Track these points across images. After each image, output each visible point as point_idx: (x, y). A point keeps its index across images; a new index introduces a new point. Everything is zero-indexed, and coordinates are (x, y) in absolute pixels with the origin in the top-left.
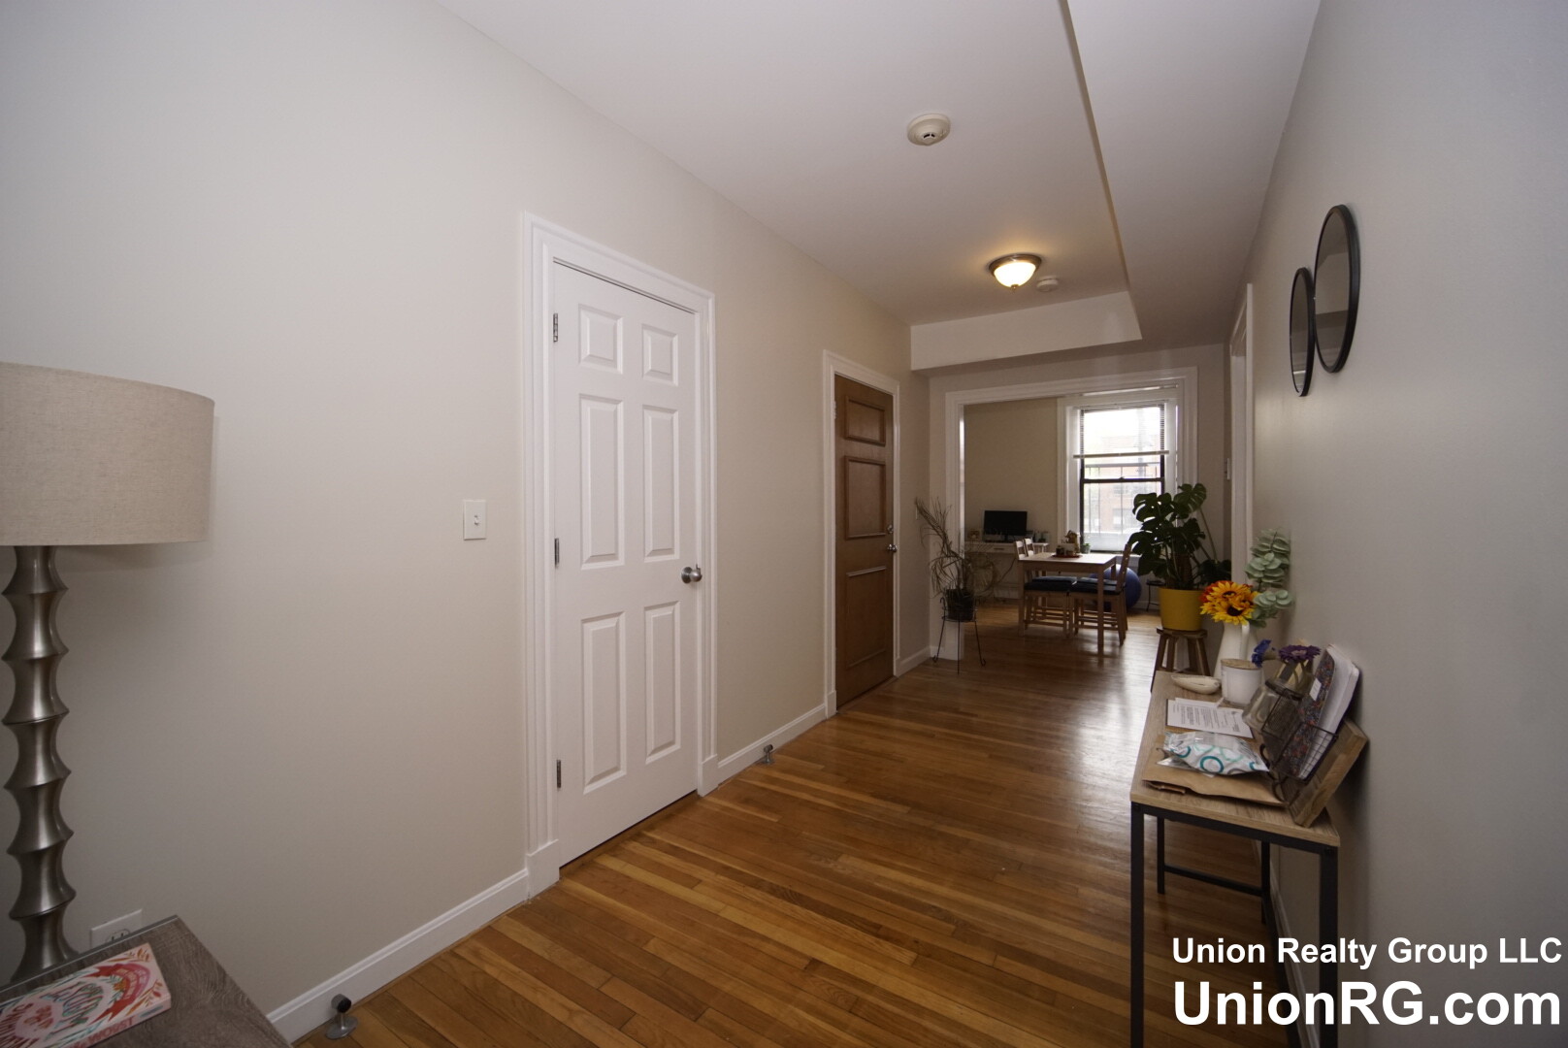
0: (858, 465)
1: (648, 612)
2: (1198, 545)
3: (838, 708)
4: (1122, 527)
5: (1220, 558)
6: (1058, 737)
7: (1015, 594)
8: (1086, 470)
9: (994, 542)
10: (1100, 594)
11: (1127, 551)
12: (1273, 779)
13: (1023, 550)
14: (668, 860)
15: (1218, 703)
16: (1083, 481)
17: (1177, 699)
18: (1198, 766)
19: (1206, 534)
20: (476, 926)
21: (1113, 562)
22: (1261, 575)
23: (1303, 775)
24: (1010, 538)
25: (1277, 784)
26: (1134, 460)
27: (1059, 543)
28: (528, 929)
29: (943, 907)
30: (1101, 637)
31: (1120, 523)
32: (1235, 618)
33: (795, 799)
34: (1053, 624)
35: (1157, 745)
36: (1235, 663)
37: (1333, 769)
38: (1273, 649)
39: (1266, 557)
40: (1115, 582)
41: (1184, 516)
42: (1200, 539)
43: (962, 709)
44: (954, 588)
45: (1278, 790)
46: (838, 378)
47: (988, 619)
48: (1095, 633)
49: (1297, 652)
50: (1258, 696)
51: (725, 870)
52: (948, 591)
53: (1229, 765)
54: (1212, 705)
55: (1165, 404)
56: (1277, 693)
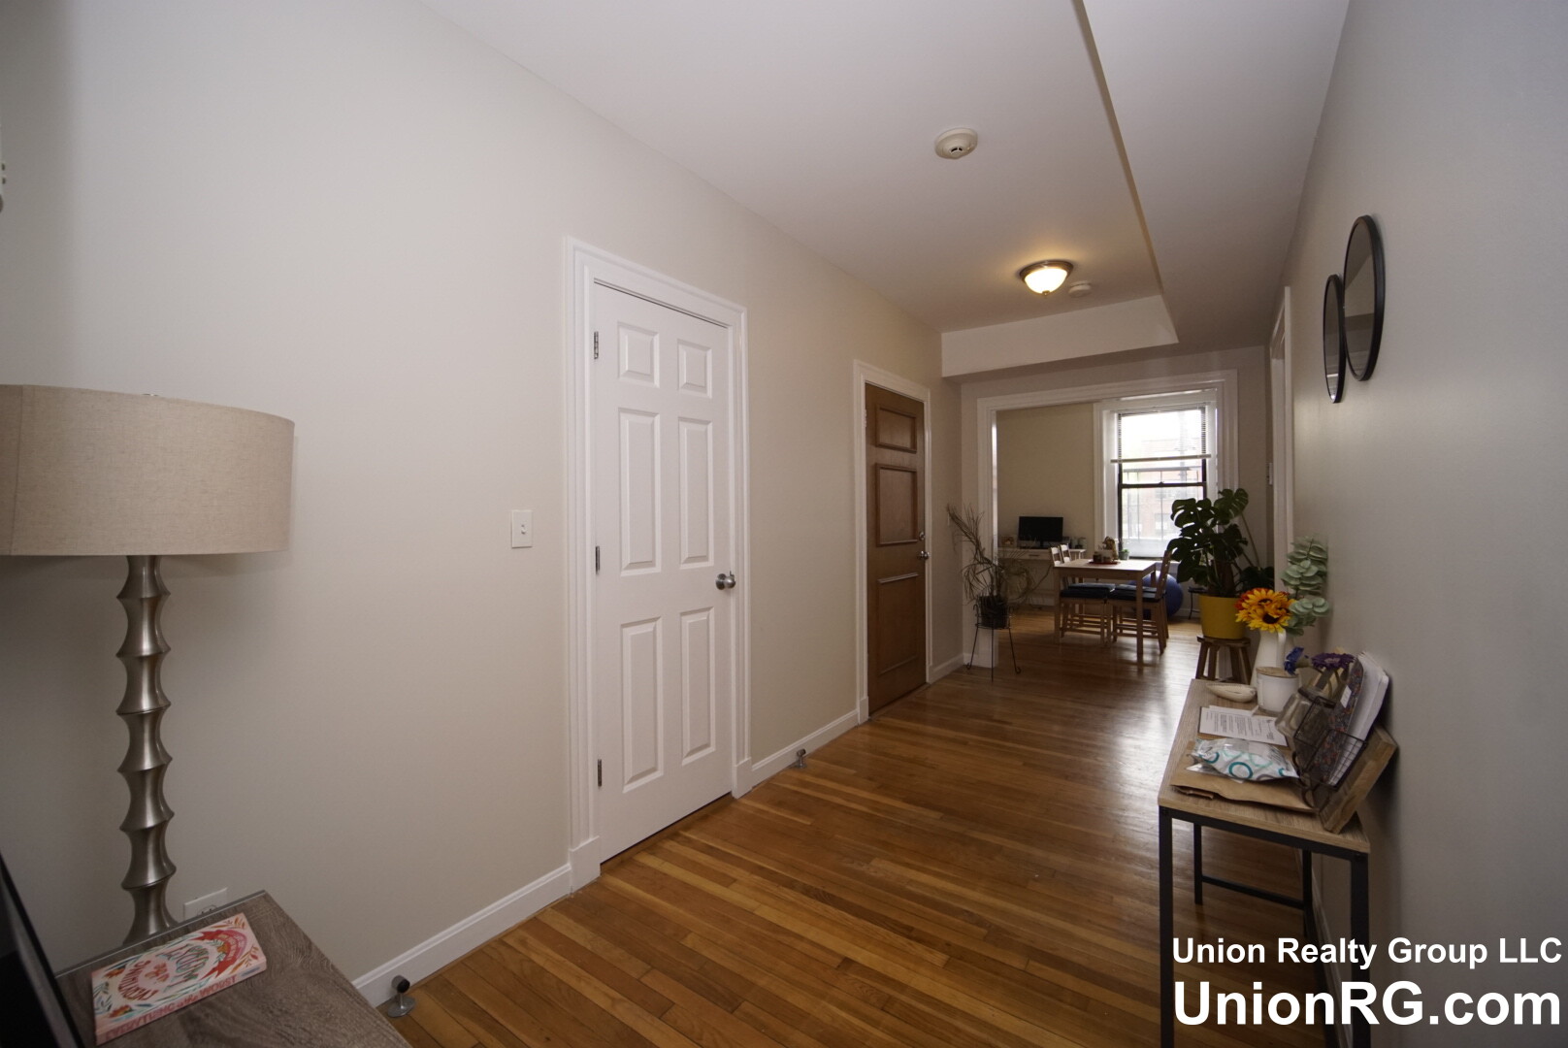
0: (889, 472)
1: (684, 618)
2: (1240, 552)
3: (870, 714)
4: (1162, 532)
5: (1264, 565)
6: (1094, 746)
7: (1050, 602)
8: (1124, 475)
9: (1028, 548)
10: (1139, 601)
11: (1168, 556)
12: (1304, 784)
13: (1059, 557)
14: (703, 858)
15: (1253, 711)
16: (1121, 486)
17: (1211, 707)
18: (1226, 772)
19: (1248, 539)
20: (523, 916)
21: (1153, 568)
22: (1298, 583)
23: (1333, 781)
24: (1046, 544)
25: (1307, 791)
26: (1176, 464)
27: (1097, 549)
28: (571, 921)
29: (975, 912)
30: (1140, 646)
31: (1160, 528)
32: (1271, 626)
33: (827, 803)
34: (1090, 632)
35: (1188, 752)
36: (1270, 671)
37: (1362, 775)
38: (1307, 657)
39: (1302, 564)
40: (1155, 589)
41: (1223, 522)
42: (1241, 545)
43: (996, 717)
44: (988, 594)
45: (1309, 796)
46: (869, 387)
47: (1022, 626)
48: (1134, 641)
49: (1330, 659)
50: (1292, 704)
51: (759, 870)
52: (981, 598)
53: (1257, 771)
54: (1246, 713)
55: (1207, 407)
56: (1310, 700)
